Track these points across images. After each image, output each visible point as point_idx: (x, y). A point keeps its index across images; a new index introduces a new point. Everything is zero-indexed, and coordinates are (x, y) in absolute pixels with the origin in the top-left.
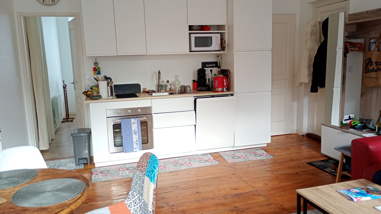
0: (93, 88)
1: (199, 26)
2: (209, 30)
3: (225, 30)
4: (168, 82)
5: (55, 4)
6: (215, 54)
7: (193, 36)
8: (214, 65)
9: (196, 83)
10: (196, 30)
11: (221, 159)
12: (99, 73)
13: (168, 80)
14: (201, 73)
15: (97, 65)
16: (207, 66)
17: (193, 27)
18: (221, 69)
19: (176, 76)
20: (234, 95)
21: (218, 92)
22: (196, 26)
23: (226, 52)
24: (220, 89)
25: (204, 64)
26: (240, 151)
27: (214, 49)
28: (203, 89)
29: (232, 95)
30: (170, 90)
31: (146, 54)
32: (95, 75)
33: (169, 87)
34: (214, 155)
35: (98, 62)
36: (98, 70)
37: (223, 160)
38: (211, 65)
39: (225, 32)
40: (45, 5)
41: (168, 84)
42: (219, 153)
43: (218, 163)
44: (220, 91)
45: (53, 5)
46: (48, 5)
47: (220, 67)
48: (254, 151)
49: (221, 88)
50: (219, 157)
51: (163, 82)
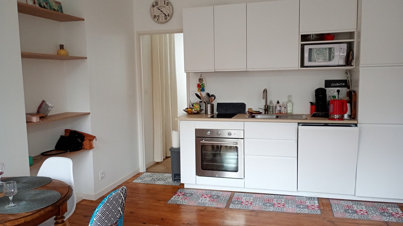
0: (194, 105)
1: (317, 35)
2: (333, 40)
3: (353, 38)
4: (278, 102)
5: (167, 21)
6: (342, 70)
7: (307, 48)
8: (344, 84)
9: (314, 107)
10: (313, 40)
11: (328, 209)
12: (203, 90)
13: (278, 101)
14: (320, 94)
15: (202, 81)
16: (332, 85)
17: (310, 37)
18: (350, 89)
19: (289, 96)
20: (358, 125)
21: (334, 119)
22: (313, 36)
23: (354, 67)
24: (336, 116)
25: (329, 83)
26: (363, 203)
27: (336, 64)
28: (319, 114)
29: (356, 125)
30: (280, 112)
31: (246, 70)
32: (198, 91)
33: (278, 108)
34: (324, 201)
35: (203, 78)
36: (202, 86)
37: (330, 210)
38: (338, 85)
39: (354, 42)
40: (159, 23)
41: (278, 105)
42: (330, 200)
43: (319, 212)
44: (336, 119)
45: (166, 22)
46: (162, 23)
47: (349, 87)
48: (385, 207)
49: (338, 114)
50: (327, 206)
51: (271, 102)
